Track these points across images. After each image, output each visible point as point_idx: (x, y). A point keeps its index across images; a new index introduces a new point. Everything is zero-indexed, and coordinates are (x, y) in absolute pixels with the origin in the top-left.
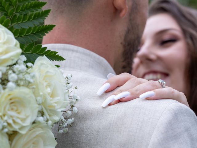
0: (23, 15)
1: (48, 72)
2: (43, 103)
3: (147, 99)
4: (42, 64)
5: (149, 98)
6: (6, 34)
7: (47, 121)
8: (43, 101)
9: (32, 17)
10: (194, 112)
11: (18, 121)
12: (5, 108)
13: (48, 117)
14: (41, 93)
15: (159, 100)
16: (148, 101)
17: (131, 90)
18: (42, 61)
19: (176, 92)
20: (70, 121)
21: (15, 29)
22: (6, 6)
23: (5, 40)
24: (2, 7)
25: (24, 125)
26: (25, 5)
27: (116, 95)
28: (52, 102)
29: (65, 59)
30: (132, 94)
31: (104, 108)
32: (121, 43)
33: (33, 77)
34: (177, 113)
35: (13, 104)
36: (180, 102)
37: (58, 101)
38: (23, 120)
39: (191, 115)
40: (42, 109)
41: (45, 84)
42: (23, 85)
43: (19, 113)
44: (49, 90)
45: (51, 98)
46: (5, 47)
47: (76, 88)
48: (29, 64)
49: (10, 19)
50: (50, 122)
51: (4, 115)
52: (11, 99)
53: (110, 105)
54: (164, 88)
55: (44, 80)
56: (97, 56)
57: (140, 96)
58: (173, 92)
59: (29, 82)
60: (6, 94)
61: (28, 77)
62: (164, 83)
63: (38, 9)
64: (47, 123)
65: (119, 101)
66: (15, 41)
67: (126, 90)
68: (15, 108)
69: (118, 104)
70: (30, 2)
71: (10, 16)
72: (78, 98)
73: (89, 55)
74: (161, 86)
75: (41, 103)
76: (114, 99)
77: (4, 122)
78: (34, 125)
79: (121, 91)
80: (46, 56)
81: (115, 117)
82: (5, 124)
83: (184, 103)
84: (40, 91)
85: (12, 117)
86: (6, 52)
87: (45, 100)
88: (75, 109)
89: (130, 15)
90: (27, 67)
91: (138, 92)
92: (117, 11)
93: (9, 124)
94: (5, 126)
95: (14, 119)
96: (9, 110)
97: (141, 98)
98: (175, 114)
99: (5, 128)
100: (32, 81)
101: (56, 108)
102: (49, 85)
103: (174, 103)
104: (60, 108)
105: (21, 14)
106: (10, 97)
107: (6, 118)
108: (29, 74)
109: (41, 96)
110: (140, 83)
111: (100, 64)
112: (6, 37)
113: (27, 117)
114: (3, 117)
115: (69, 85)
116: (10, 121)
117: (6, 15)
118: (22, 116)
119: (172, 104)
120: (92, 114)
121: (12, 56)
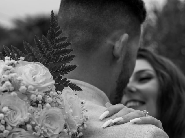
0: (56, 57)
1: (71, 98)
2: (67, 120)
3: (136, 123)
4: (68, 92)
5: (137, 123)
6: (45, 69)
7: (69, 132)
8: (67, 118)
9: (62, 59)
10: (167, 135)
11: (51, 131)
12: (43, 121)
13: (70, 130)
14: (67, 113)
15: (143, 125)
16: (135, 125)
17: (124, 116)
18: (67, 90)
19: (156, 119)
20: (81, 134)
21: (49, 66)
22: (45, 51)
23: (44, 74)
24: (42, 51)
25: (55, 134)
26: (58, 50)
27: (113, 119)
28: (73, 119)
29: (82, 90)
30: (124, 119)
31: (103, 128)
32: (116, 81)
33: (62, 101)
34: (156, 135)
35: (48, 119)
36: (158, 127)
37: (77, 118)
38: (54, 130)
39: (165, 136)
40: (66, 123)
41: (69, 106)
42: (55, 106)
43: (51, 125)
44: (71, 111)
45: (72, 117)
46: (45, 78)
47: (86, 111)
48: (59, 92)
49: (47, 59)
50: (71, 133)
51: (42, 126)
52: (47, 115)
53: (108, 126)
54: (147, 116)
55: (68, 103)
56: (99, 90)
57: (130, 121)
58: (154, 120)
59: (59, 104)
60: (44, 112)
61: (58, 101)
62: (148, 112)
63: (67, 54)
64: (68, 134)
65: (115, 124)
66: (50, 76)
67: (120, 116)
68: (49, 121)
69: (114, 126)
70: (62, 49)
71: (46, 58)
72: (88, 118)
73: (93, 89)
74: (145, 115)
75: (66, 119)
76: (112, 122)
77: (42, 131)
78: (61, 134)
79: (117, 117)
80: (69, 86)
81: (112, 134)
82: (42, 132)
83: (160, 128)
84: (66, 111)
85: (46, 127)
86: (45, 82)
87: (69, 117)
88: (85, 126)
89: (124, 61)
90: (58, 93)
91: (129, 118)
92: (115, 58)
93: (45, 133)
94: (42, 133)
95: (48, 129)
96: (45, 123)
97: (132, 123)
98: (154, 135)
99: (42, 135)
100: (61, 103)
101: (75, 124)
102: (71, 107)
103: (154, 128)
104: (77, 124)
105: (55, 57)
106: (46, 114)
107: (43, 128)
108: (60, 98)
109: (66, 114)
110: (130, 112)
111: (100, 95)
112: (45, 72)
113: (57, 128)
114: (41, 127)
115: (83, 108)
116: (46, 131)
117: (44, 56)
118: (53, 127)
119: (153, 128)
120: (94, 131)
121: (49, 85)
